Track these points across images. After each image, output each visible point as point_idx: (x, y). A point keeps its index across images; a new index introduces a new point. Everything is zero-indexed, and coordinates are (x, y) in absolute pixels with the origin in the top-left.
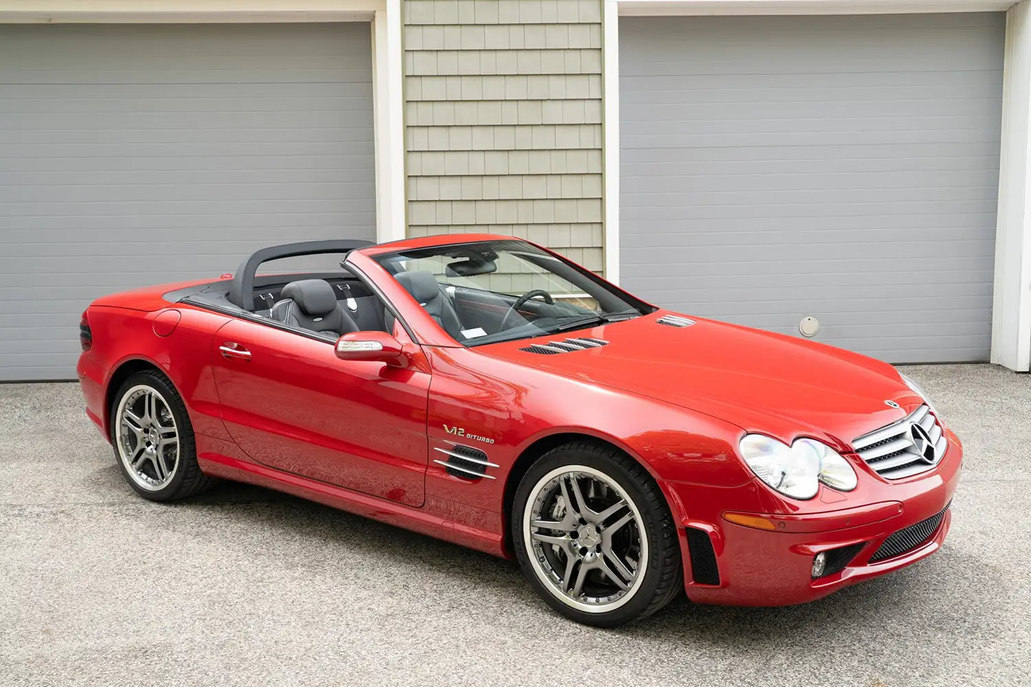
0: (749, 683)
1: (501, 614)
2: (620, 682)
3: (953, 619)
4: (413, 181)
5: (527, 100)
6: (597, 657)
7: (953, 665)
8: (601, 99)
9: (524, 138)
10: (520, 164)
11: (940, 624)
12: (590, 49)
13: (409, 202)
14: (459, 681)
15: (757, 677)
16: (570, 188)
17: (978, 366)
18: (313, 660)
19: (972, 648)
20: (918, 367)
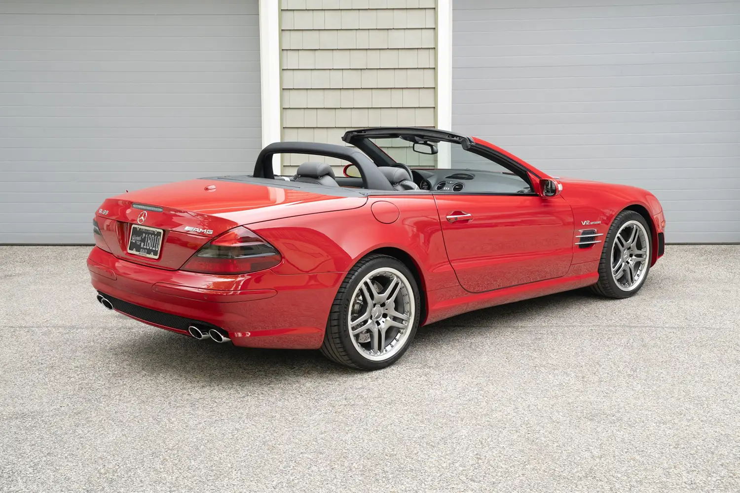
4: (286, 92)
5: (377, 29)
8: (435, 28)
9: (374, 60)
10: (370, 80)
13: (284, 109)
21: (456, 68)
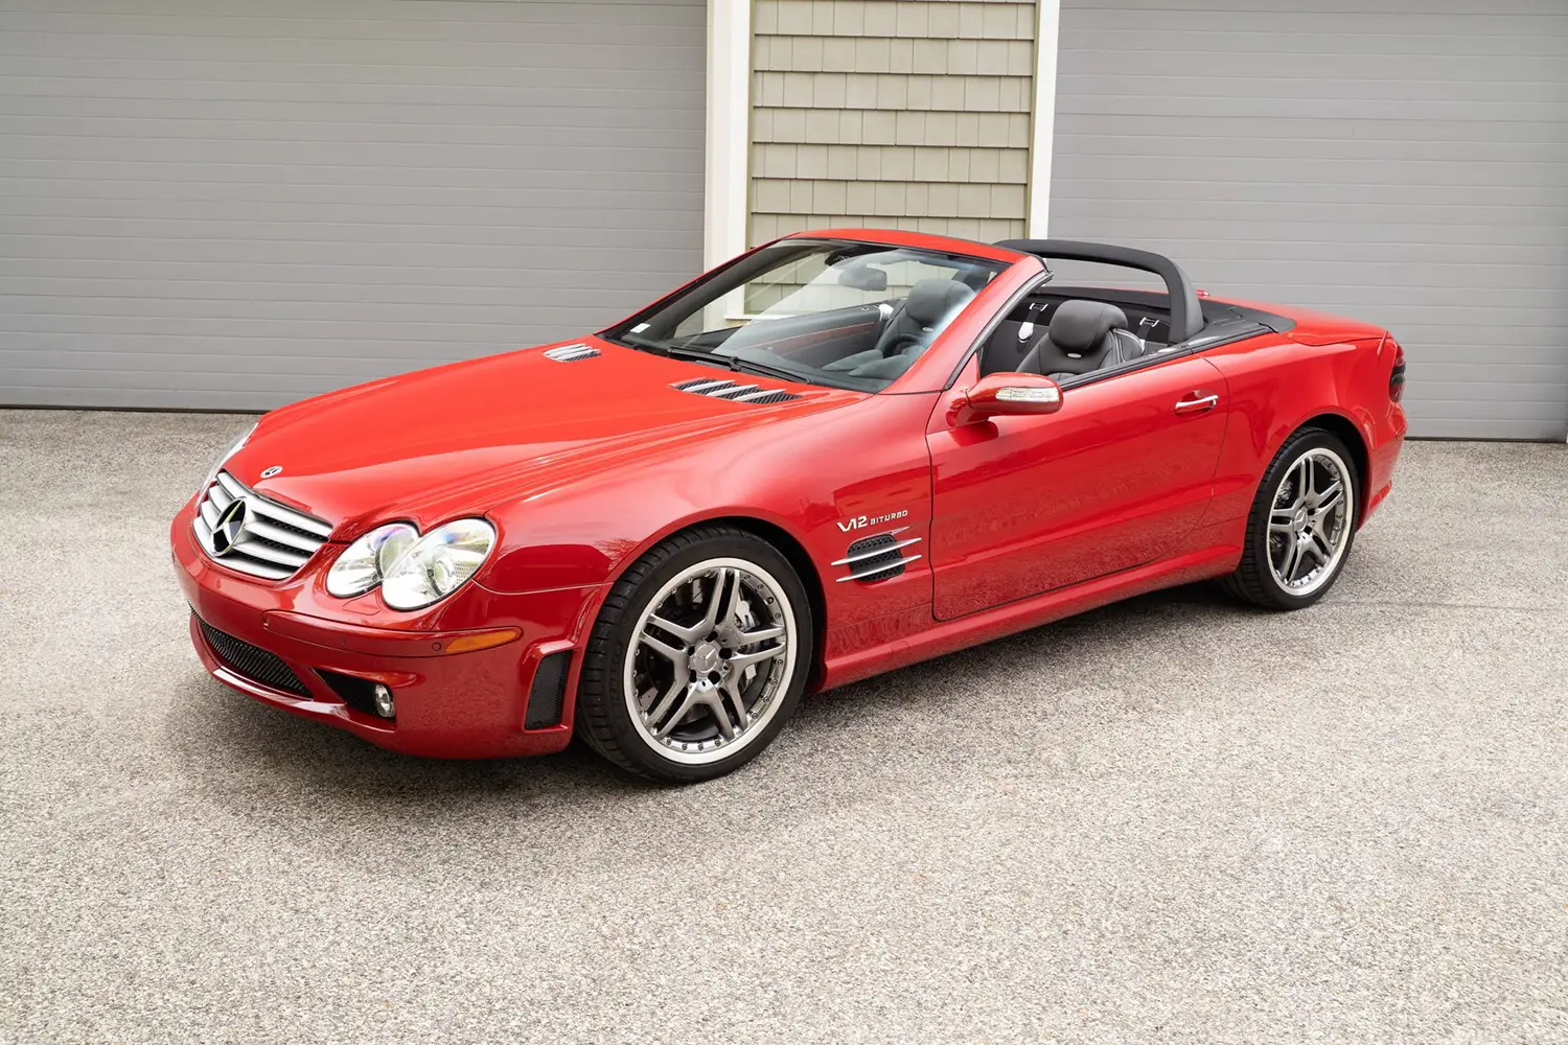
0: (1232, 875)
1: (884, 762)
2: (1053, 865)
3: (1518, 803)
4: (759, 148)
5: (927, 38)
6: (1019, 829)
7: (1519, 865)
8: (1032, 41)
9: (920, 94)
10: (911, 130)
11: (1499, 808)
13: (753, 180)
14: (830, 851)
15: (1243, 868)
16: (983, 168)
17: (1548, 446)
18: (628, 812)
19: (1546, 843)
20: (1462, 444)
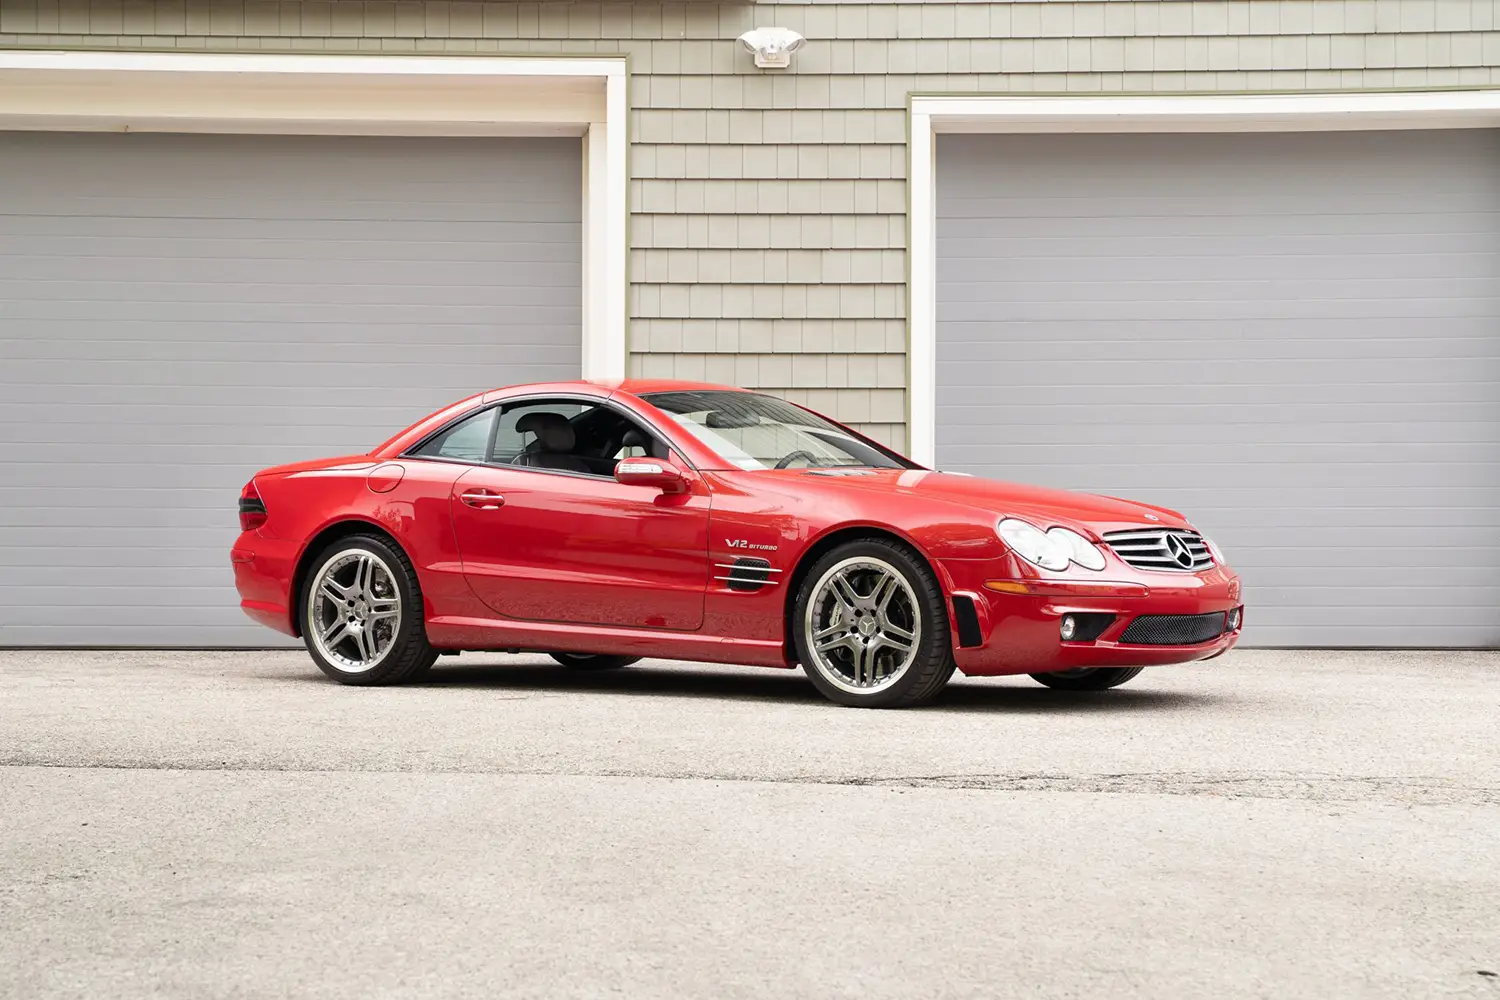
12: (891, 179)
21: (943, 322)
